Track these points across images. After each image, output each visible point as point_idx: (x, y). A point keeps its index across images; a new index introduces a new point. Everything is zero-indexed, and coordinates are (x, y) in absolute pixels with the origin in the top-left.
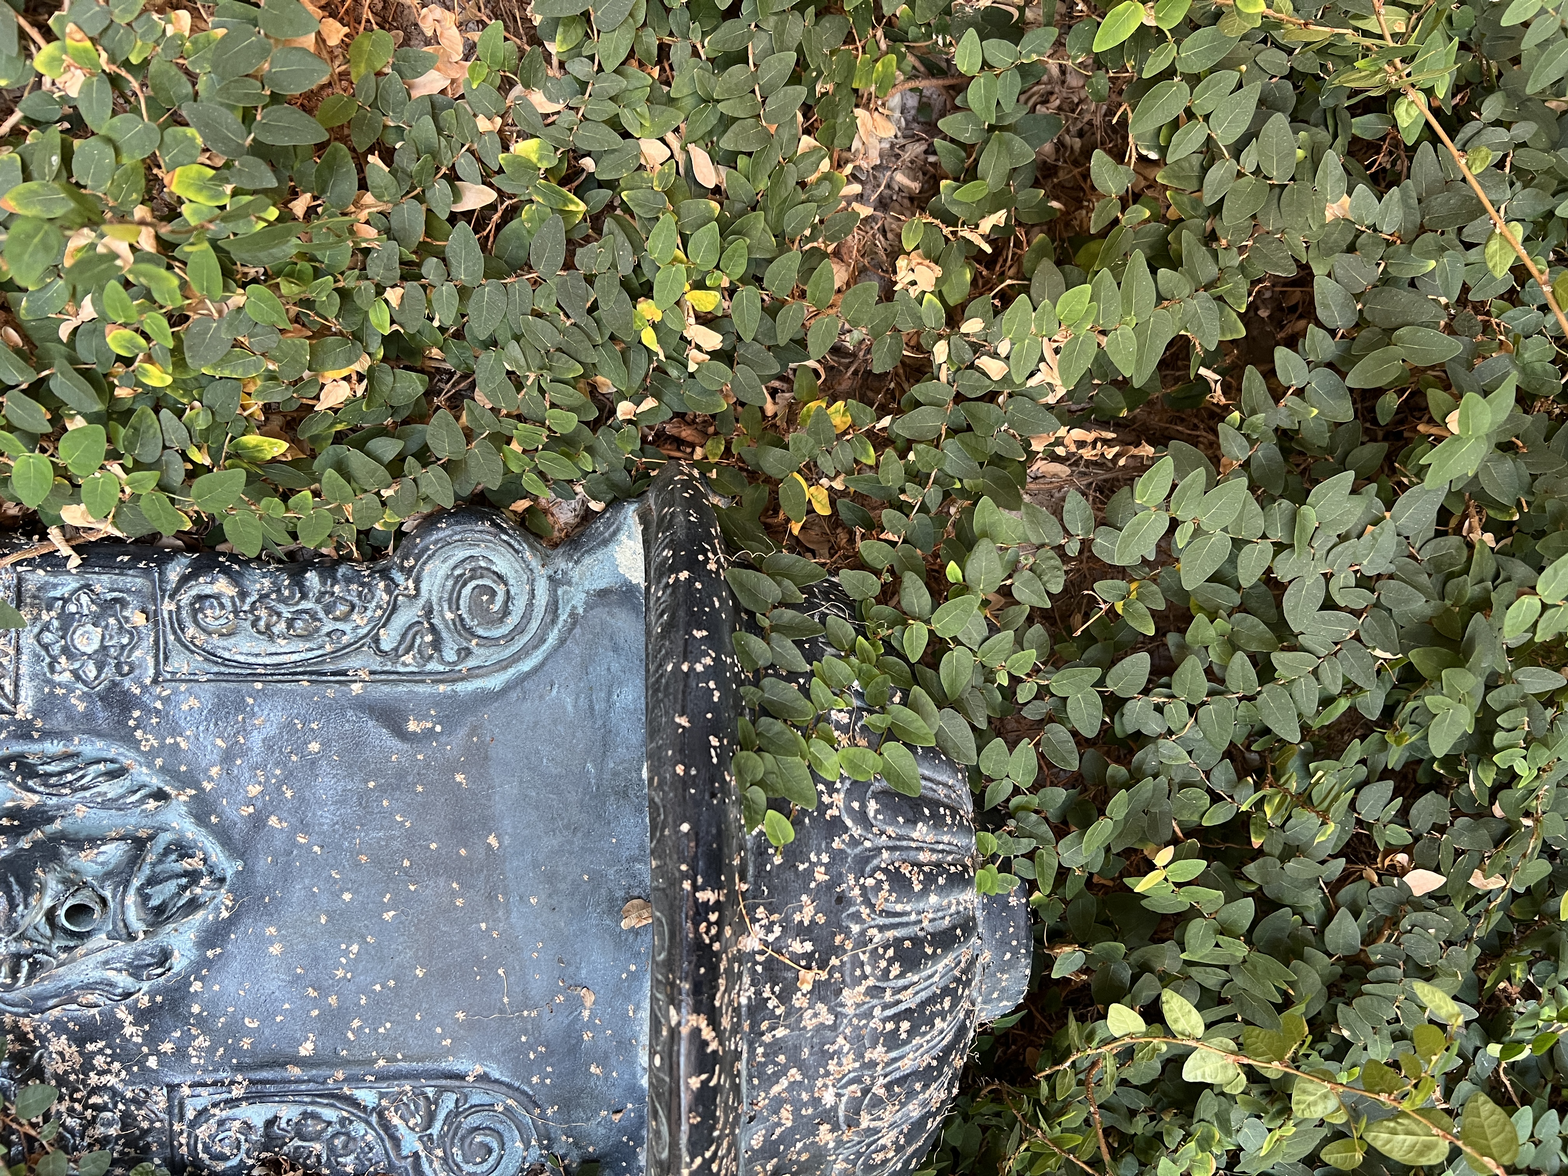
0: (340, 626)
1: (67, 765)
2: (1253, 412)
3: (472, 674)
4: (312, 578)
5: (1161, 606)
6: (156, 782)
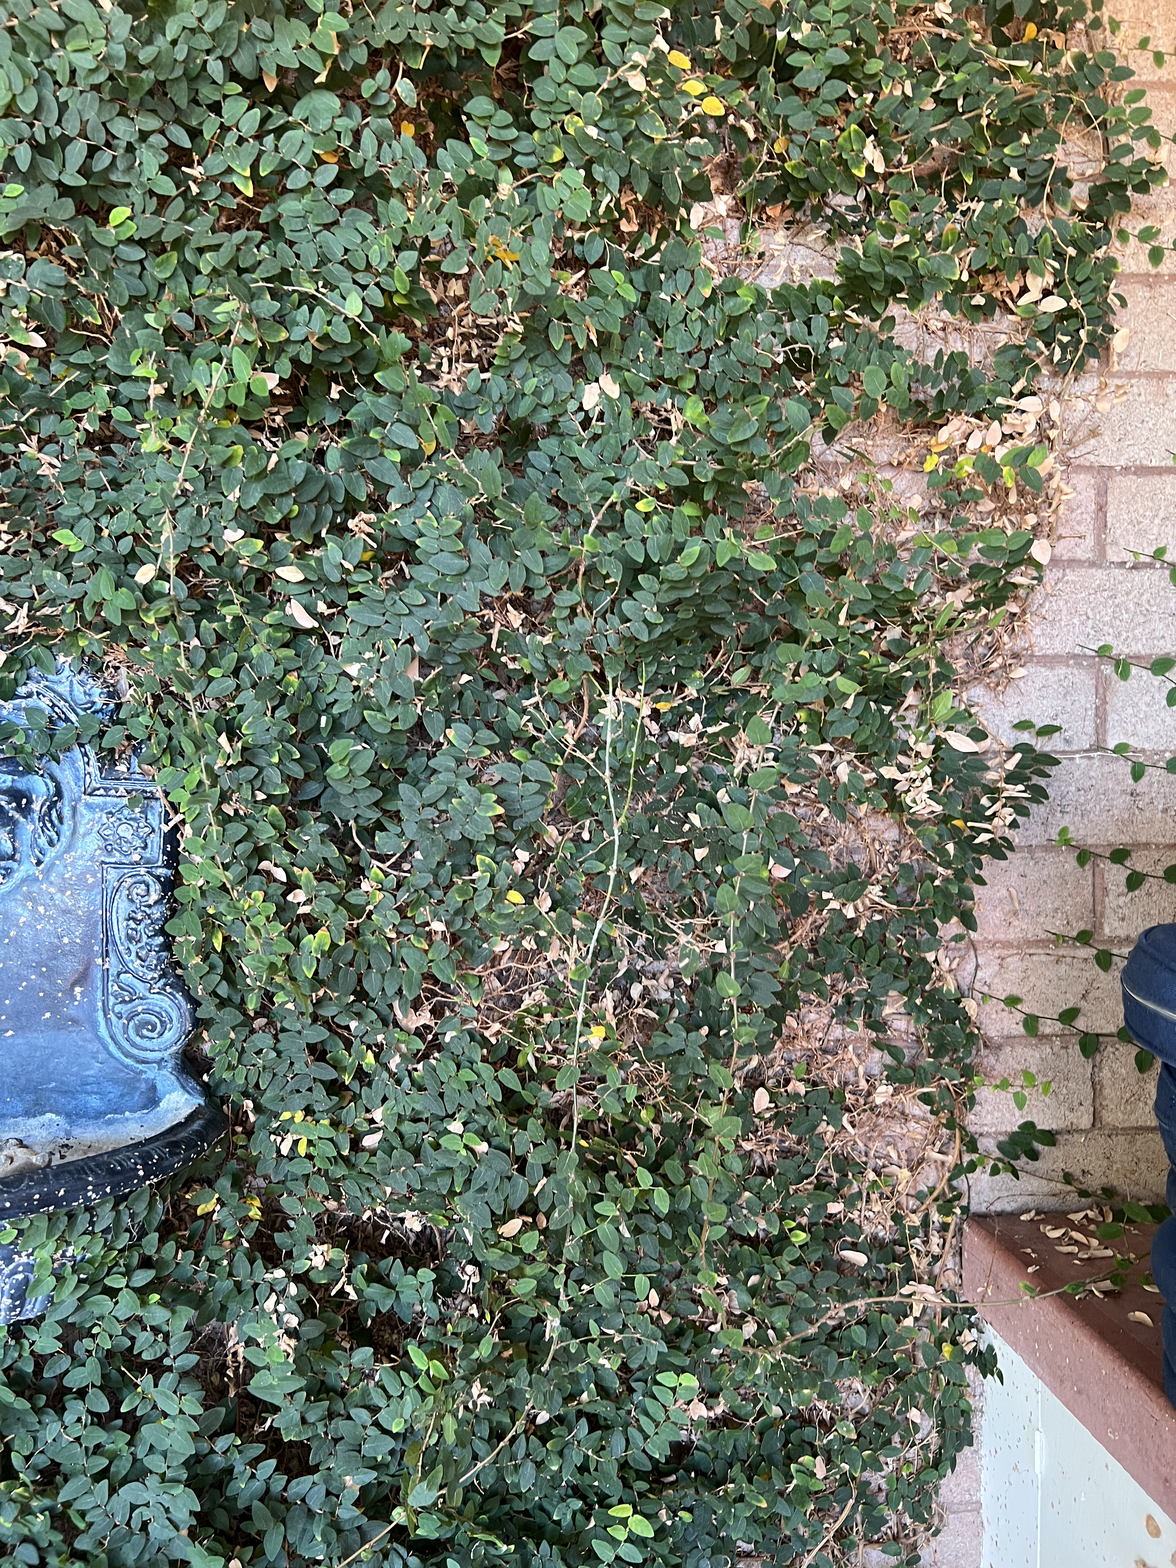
0: (134, 954)
1: (56, 822)
2: (240, 1452)
3: (107, 1020)
4: (161, 939)
5: (139, 1413)
6: (47, 859)
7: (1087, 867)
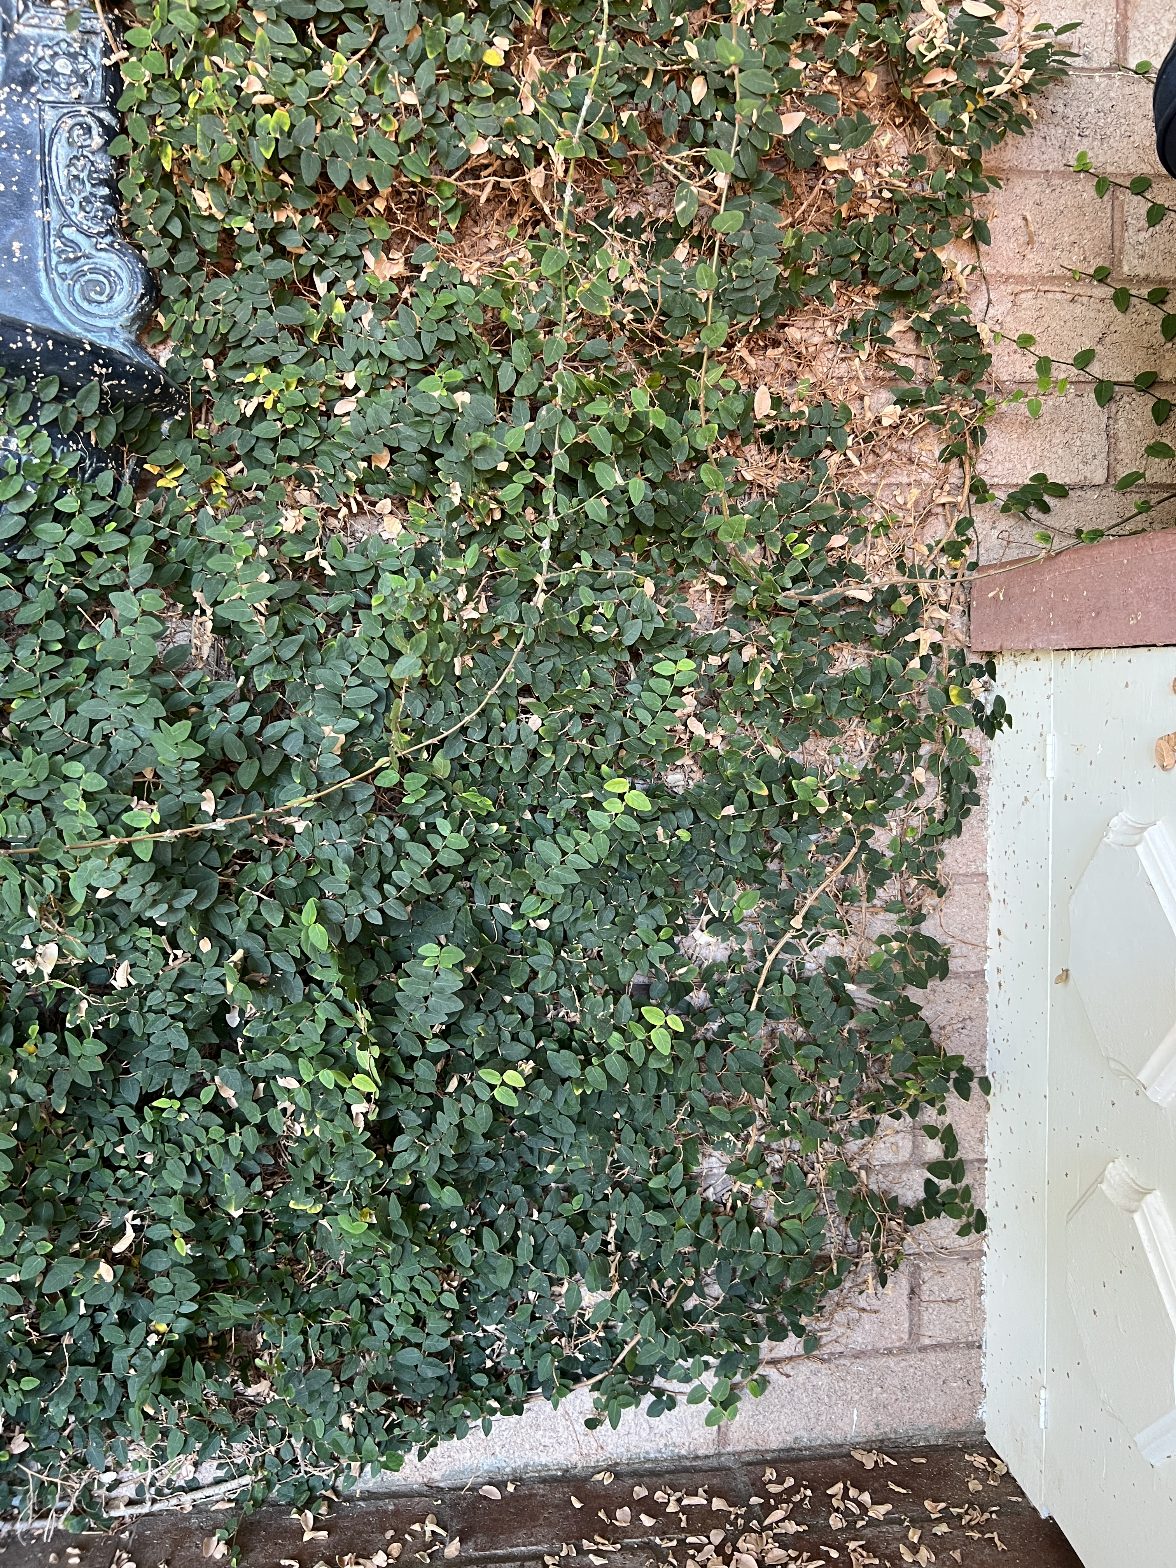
3: (50, 281)
7: (1106, 198)
